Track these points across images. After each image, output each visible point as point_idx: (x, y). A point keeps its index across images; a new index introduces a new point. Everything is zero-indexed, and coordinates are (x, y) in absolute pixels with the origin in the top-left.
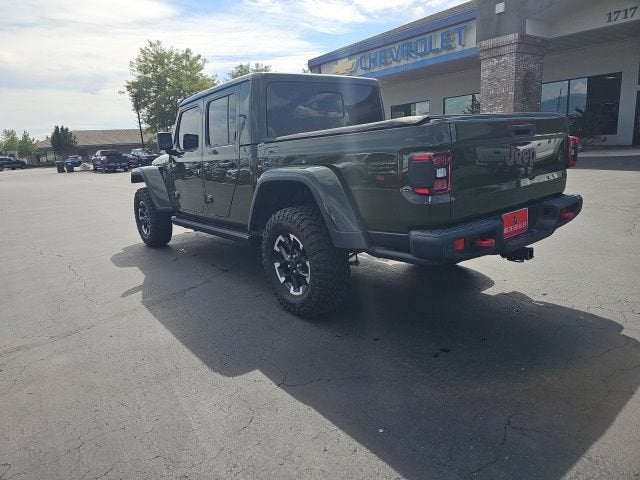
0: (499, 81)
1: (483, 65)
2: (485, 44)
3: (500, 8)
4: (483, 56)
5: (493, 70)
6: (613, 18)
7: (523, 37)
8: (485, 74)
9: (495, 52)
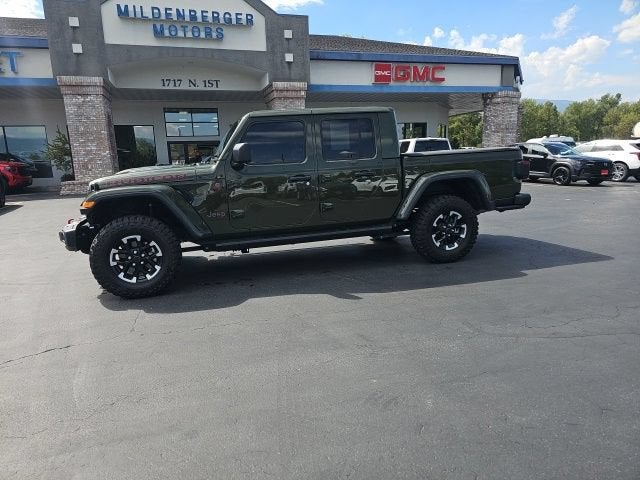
0: (88, 118)
1: (67, 100)
2: (65, 79)
3: (77, 48)
4: (63, 90)
5: (79, 106)
6: (166, 83)
7: (106, 81)
8: (70, 110)
9: (78, 89)
